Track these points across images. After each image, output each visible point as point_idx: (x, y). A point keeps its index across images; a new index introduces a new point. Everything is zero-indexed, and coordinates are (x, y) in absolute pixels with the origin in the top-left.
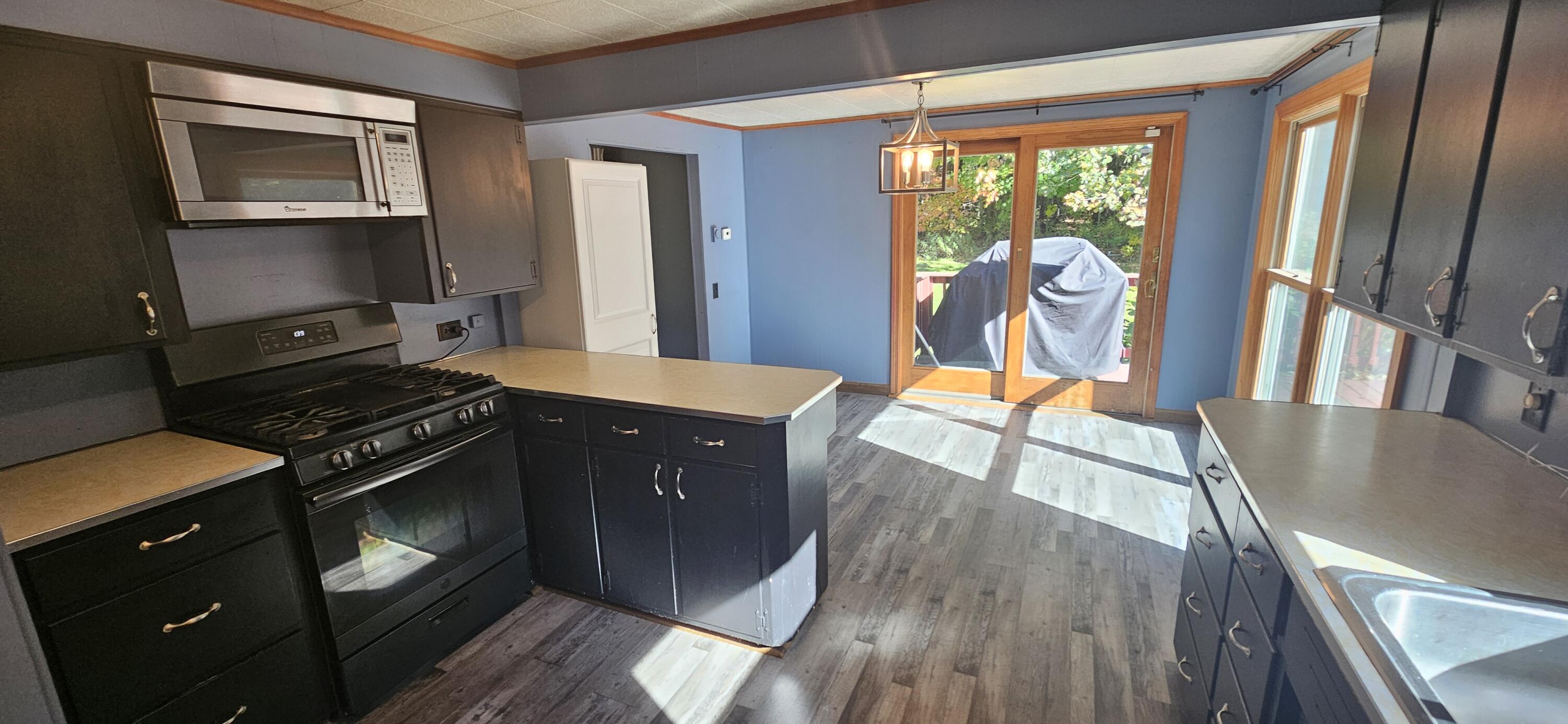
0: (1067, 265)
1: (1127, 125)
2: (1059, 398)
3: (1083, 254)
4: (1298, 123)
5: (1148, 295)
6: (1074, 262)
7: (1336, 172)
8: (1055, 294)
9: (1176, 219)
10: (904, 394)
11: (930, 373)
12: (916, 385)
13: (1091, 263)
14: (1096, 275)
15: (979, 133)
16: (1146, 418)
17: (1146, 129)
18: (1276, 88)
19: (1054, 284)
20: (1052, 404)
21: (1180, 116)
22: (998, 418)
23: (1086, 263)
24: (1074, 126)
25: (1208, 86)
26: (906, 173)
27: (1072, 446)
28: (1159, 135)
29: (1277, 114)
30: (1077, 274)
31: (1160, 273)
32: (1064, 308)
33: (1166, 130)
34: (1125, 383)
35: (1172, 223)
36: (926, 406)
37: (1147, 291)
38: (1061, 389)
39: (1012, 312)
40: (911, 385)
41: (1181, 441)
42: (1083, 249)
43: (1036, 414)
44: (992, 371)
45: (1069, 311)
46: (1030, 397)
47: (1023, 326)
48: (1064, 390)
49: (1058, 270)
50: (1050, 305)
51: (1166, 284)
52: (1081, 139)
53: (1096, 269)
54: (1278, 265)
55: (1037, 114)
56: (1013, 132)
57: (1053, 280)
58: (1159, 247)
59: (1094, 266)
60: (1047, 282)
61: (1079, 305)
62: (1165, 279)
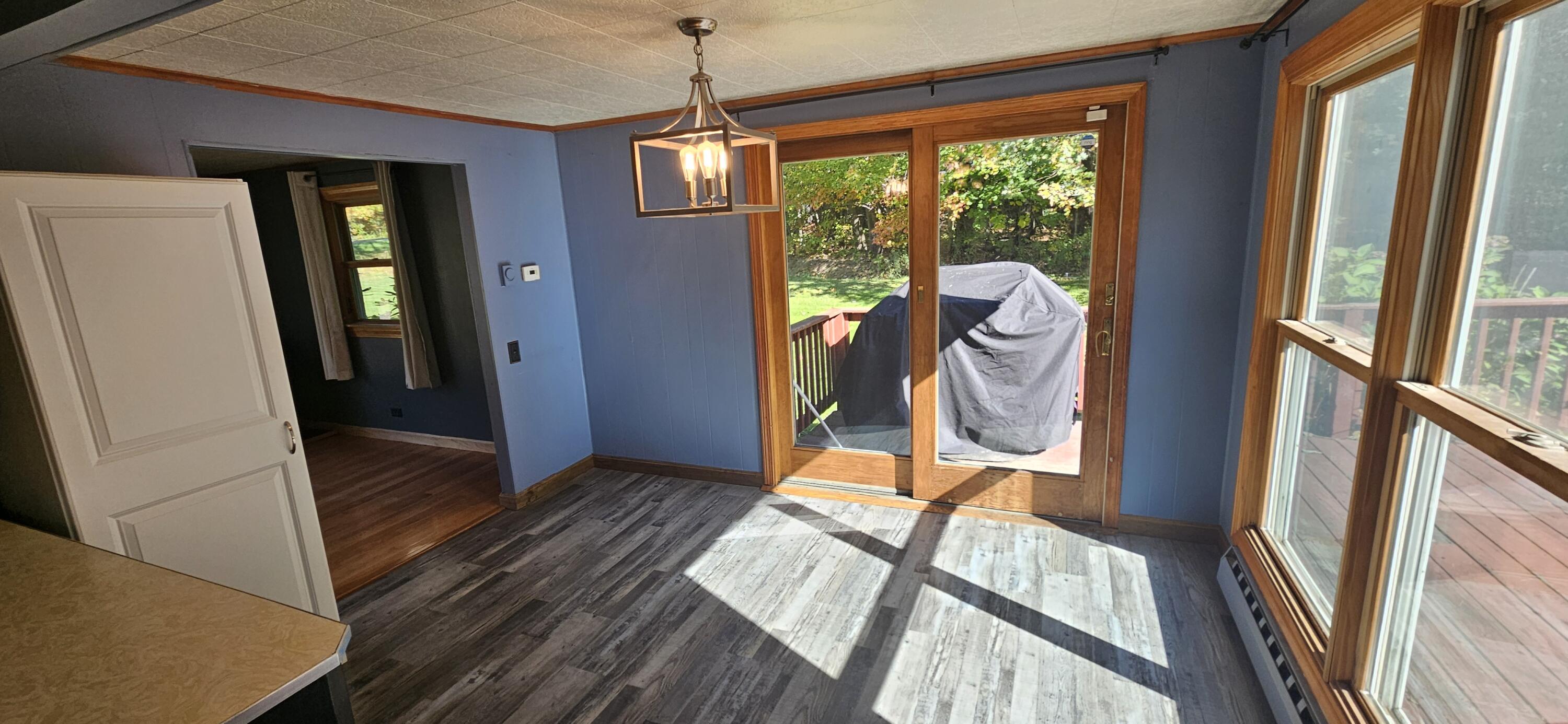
0: (1004, 300)
1: (1060, 106)
2: (985, 495)
3: (1025, 285)
4: (1318, 88)
5: (1100, 353)
6: (1013, 295)
7: (1417, 161)
8: (991, 337)
9: (1136, 243)
10: (784, 485)
11: (816, 456)
12: (799, 472)
13: (1035, 295)
14: (1042, 312)
15: (855, 124)
16: (1106, 527)
17: (1088, 110)
18: (1281, 36)
19: (988, 325)
20: (978, 503)
21: (1135, 88)
22: (898, 529)
23: (1029, 297)
24: (985, 108)
25: (1175, 40)
26: (689, 183)
27: (992, 590)
28: (1105, 118)
29: (1283, 74)
30: (1017, 312)
31: (1117, 320)
32: (1002, 358)
33: (1116, 110)
34: (1075, 476)
35: (1131, 249)
36: (807, 505)
37: (1100, 348)
38: (988, 484)
39: (917, 376)
40: (793, 471)
41: (1156, 577)
42: (1025, 279)
43: (954, 520)
44: (896, 455)
45: (1008, 361)
46: (946, 494)
47: (932, 394)
48: (992, 484)
49: (993, 306)
50: (986, 353)
51: (1127, 336)
52: (995, 128)
53: (1041, 304)
54: (1294, 315)
55: (933, 94)
56: (901, 121)
57: (988, 320)
58: (1115, 283)
59: (1039, 300)
60: (978, 323)
61: (1021, 352)
62: (1124, 330)
